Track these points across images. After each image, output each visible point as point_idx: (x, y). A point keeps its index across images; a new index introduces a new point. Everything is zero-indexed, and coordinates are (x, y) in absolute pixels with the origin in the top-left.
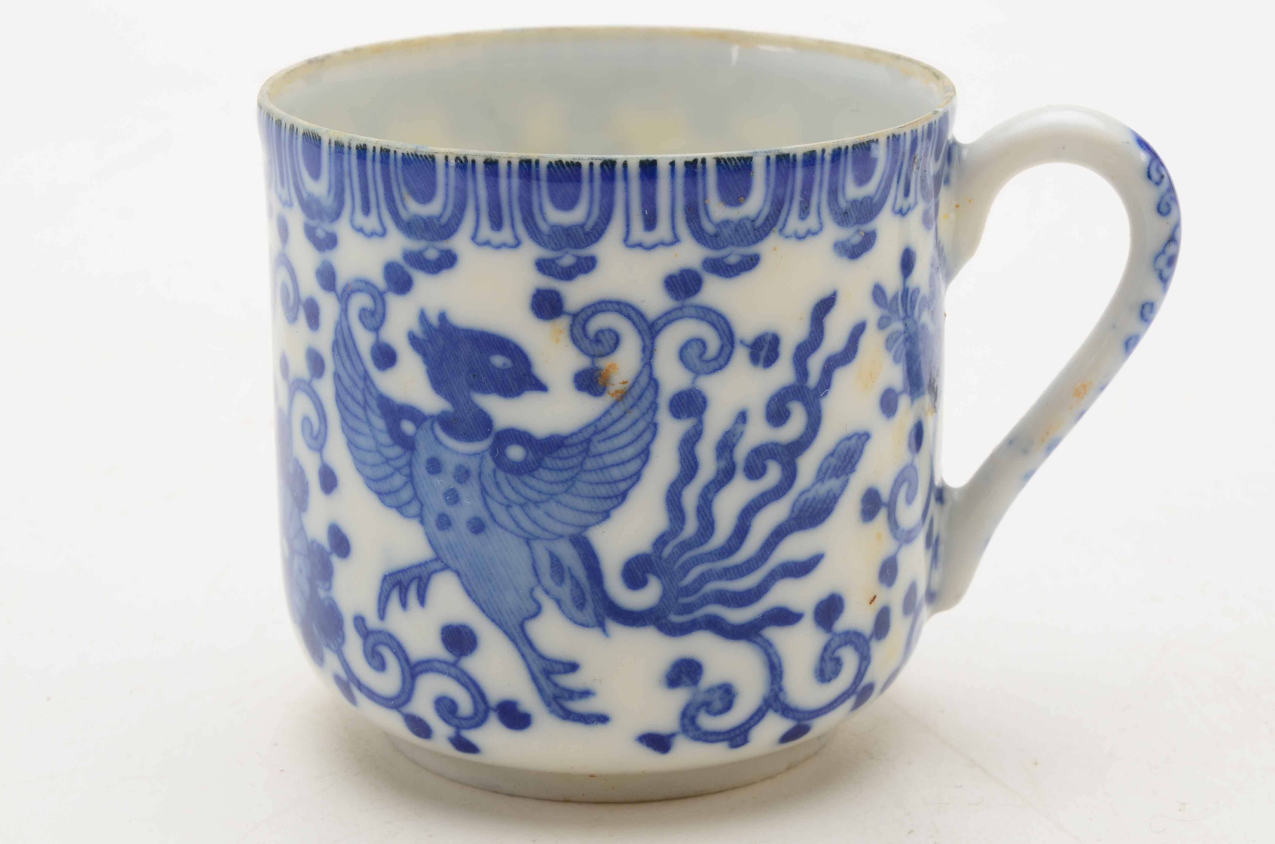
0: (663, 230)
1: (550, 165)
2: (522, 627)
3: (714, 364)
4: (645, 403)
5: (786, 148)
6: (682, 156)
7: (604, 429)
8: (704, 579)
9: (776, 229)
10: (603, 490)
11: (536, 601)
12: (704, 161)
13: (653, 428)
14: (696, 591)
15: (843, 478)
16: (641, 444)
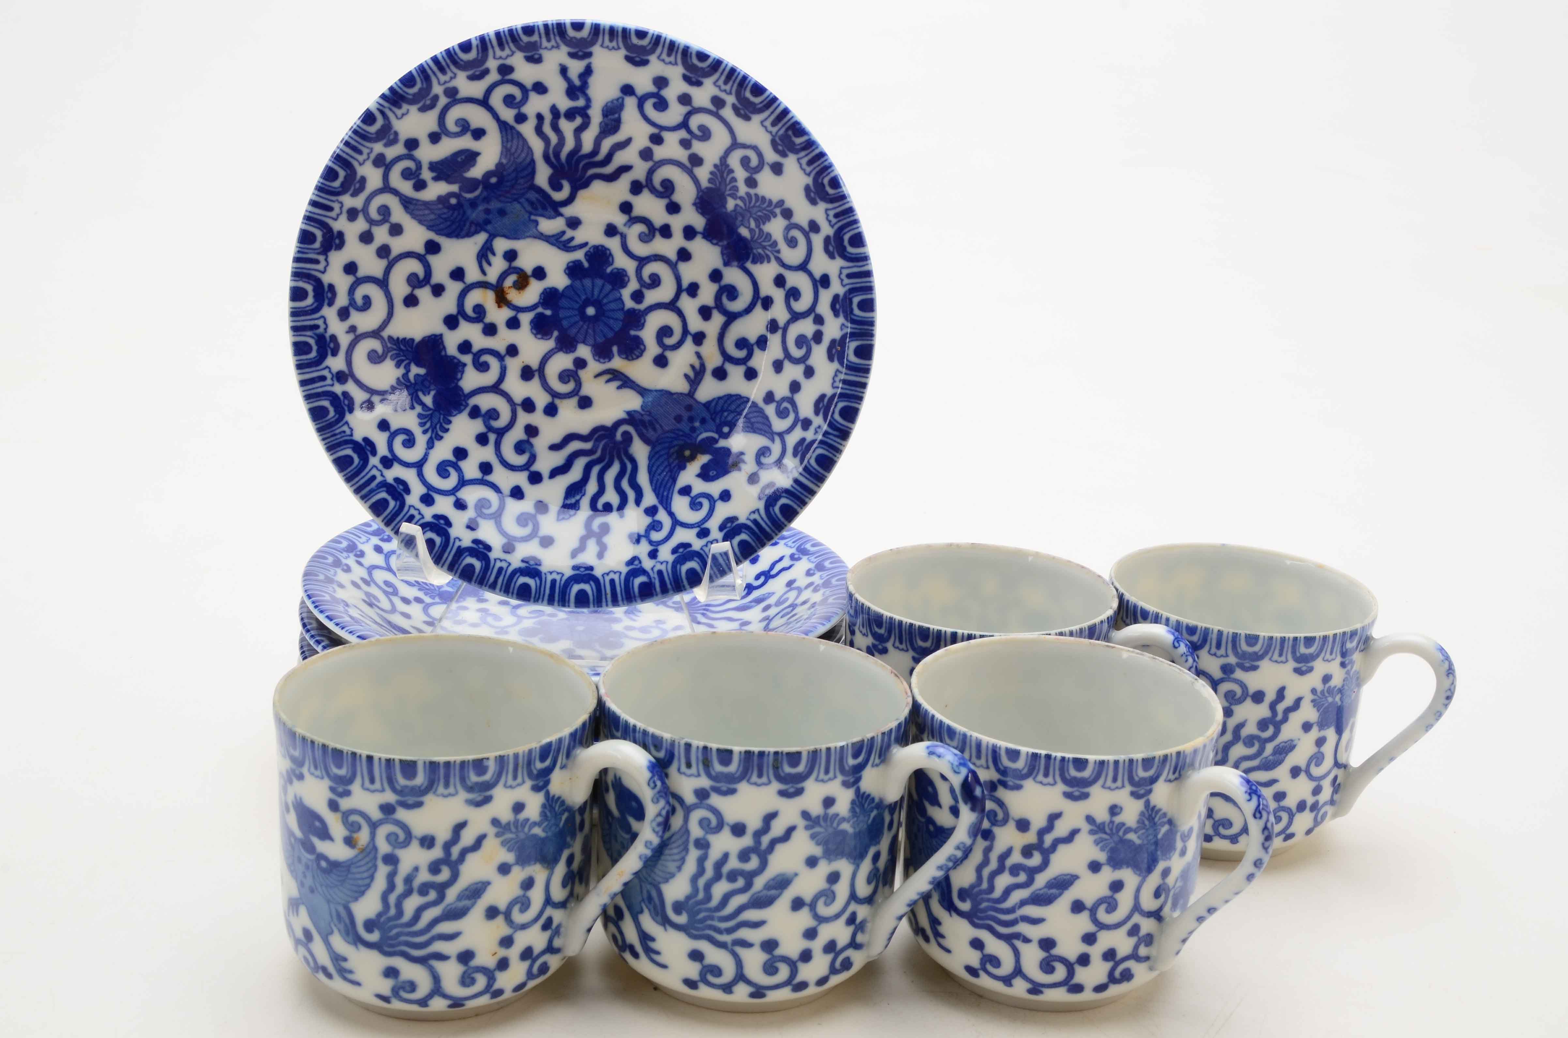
0: (377, 785)
1: (332, 749)
2: (327, 938)
3: (402, 845)
4: (371, 856)
5: (436, 759)
6: (385, 756)
7: (355, 863)
8: (398, 935)
9: (432, 792)
10: (355, 888)
11: (331, 928)
12: (394, 760)
13: (375, 867)
14: (396, 939)
15: (473, 900)
16: (371, 872)
